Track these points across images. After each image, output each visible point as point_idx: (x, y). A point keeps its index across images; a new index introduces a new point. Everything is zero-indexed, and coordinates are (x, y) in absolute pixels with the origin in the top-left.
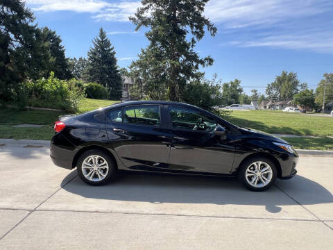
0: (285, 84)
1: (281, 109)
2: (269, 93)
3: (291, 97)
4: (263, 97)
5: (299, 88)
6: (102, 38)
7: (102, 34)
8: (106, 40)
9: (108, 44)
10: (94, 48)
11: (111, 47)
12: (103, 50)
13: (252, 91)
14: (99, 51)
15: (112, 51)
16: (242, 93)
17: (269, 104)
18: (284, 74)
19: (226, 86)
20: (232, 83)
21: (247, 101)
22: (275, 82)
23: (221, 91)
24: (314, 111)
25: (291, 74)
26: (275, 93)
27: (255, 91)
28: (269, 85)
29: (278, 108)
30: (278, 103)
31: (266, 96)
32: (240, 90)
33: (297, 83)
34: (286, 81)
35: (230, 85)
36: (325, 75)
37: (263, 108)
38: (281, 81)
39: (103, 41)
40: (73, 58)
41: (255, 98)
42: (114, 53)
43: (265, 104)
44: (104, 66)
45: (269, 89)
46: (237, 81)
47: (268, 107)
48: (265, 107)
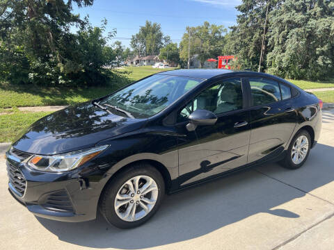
0: (150, 36)
1: (148, 65)
2: (135, 46)
3: (157, 51)
4: (128, 50)
5: (163, 41)
13: (116, 43)
17: (135, 59)
18: (148, 25)
22: (140, 34)
24: (179, 66)
25: (155, 25)
26: (140, 46)
27: (119, 44)
29: (145, 63)
30: (145, 58)
31: (132, 50)
33: (160, 35)
34: (151, 33)
36: (188, 29)
37: (130, 64)
38: (145, 32)
43: (131, 59)
45: (134, 41)
47: (134, 63)
48: (132, 63)
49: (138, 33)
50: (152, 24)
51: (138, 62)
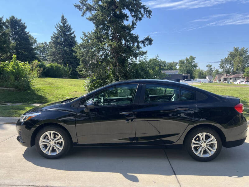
0: (237, 59)
1: (233, 81)
2: (223, 67)
4: (217, 71)
6: (64, 24)
7: (64, 20)
8: (67, 25)
9: (69, 29)
10: (57, 33)
11: (71, 32)
12: (65, 34)
13: (207, 66)
14: (61, 36)
15: (73, 35)
16: (197, 68)
17: (223, 77)
18: (236, 50)
19: (182, 62)
20: (187, 59)
21: (202, 76)
22: (228, 58)
23: (178, 67)
25: (243, 49)
26: (228, 67)
27: (210, 66)
28: (222, 60)
29: (231, 80)
30: (231, 77)
31: (220, 70)
32: (195, 66)
34: (238, 56)
35: (185, 62)
37: (218, 81)
38: (233, 56)
39: (64, 27)
40: (44, 42)
41: (210, 72)
42: (75, 37)
43: (219, 78)
44: (65, 49)
45: (223, 63)
46: (192, 58)
47: (222, 80)
48: (220, 80)
49: (226, 57)
50: (240, 49)
51: (225, 79)
